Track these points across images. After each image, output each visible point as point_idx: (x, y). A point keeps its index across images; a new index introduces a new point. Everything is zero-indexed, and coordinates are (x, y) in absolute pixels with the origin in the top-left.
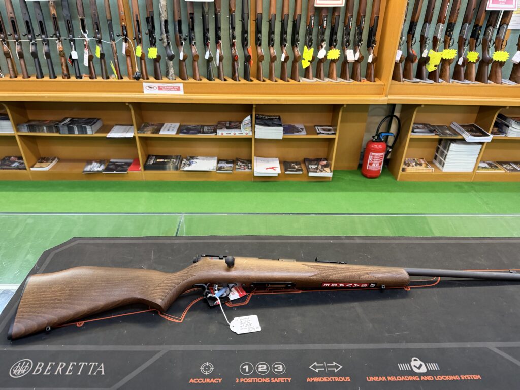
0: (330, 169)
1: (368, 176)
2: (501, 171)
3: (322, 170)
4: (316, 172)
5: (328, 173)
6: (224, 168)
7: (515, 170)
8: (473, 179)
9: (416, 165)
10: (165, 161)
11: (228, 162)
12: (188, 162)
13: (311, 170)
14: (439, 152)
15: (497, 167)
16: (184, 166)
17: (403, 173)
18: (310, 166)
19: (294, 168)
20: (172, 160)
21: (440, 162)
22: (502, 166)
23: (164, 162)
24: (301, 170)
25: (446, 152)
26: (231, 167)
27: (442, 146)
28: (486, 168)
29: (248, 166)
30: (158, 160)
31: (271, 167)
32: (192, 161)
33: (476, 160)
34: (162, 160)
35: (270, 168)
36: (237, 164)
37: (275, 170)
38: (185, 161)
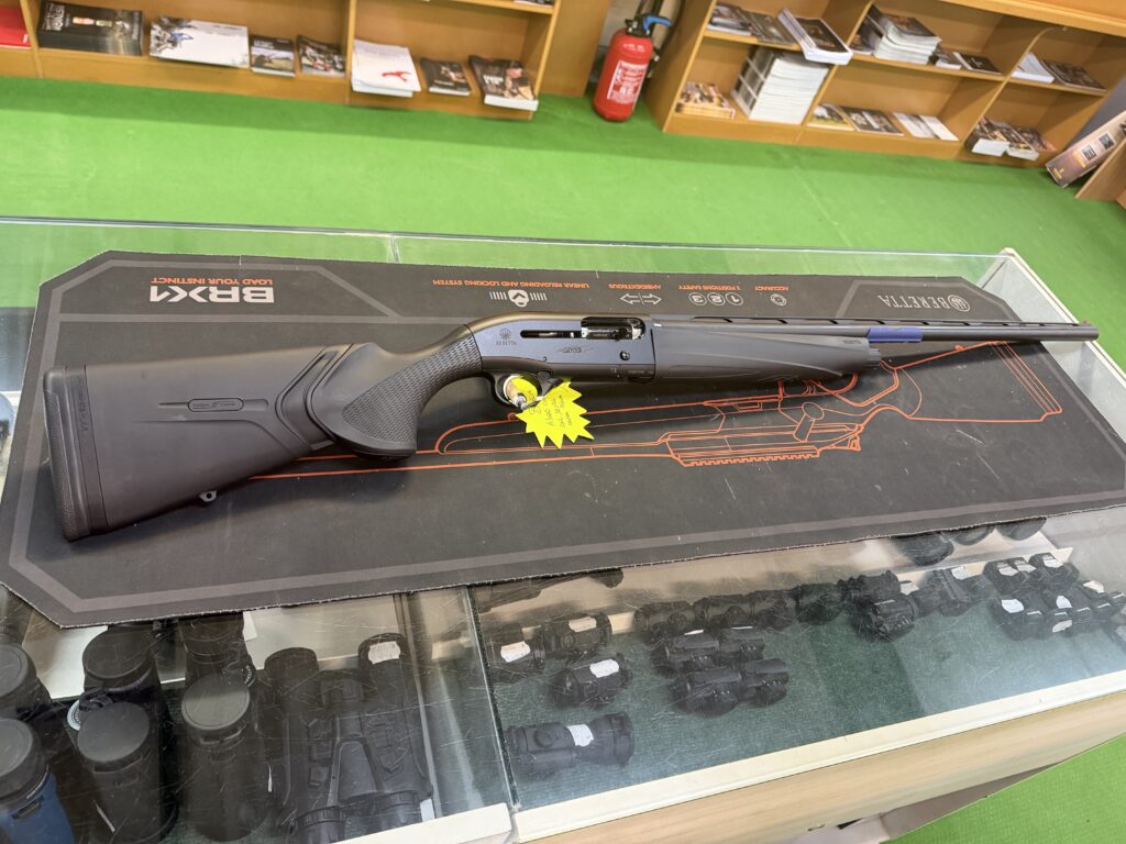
0: (532, 90)
1: (607, 116)
2: (847, 127)
3: (515, 91)
4: (502, 95)
5: (526, 101)
6: (270, 61)
7: (869, 127)
8: (798, 139)
9: (701, 99)
10: (98, 23)
11: (278, 45)
12: (168, 35)
13: (490, 88)
14: (748, 74)
15: (840, 118)
16: (158, 45)
17: (678, 115)
18: (487, 78)
19: (449, 79)
20: (119, 23)
21: (747, 97)
22: (849, 115)
23: (94, 26)
24: (466, 86)
25: (762, 76)
26: (287, 59)
27: (755, 61)
28: (823, 118)
29: (334, 63)
30: (77, 21)
31: (394, 71)
32: (177, 31)
33: (811, 99)
34: (88, 21)
35: (392, 74)
36: (305, 55)
37: (405, 80)
38: (156, 31)
